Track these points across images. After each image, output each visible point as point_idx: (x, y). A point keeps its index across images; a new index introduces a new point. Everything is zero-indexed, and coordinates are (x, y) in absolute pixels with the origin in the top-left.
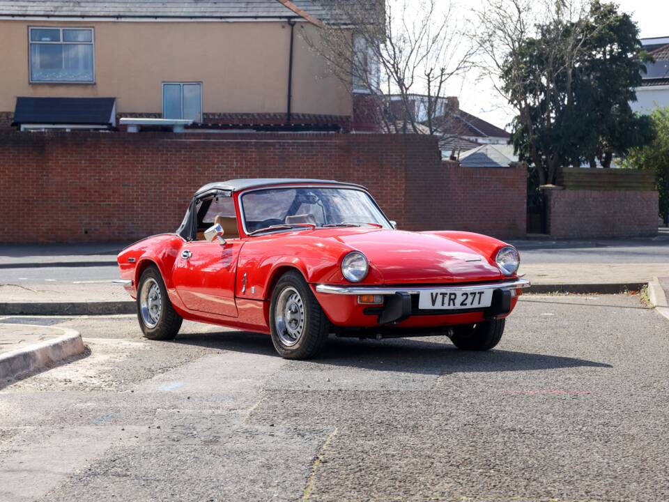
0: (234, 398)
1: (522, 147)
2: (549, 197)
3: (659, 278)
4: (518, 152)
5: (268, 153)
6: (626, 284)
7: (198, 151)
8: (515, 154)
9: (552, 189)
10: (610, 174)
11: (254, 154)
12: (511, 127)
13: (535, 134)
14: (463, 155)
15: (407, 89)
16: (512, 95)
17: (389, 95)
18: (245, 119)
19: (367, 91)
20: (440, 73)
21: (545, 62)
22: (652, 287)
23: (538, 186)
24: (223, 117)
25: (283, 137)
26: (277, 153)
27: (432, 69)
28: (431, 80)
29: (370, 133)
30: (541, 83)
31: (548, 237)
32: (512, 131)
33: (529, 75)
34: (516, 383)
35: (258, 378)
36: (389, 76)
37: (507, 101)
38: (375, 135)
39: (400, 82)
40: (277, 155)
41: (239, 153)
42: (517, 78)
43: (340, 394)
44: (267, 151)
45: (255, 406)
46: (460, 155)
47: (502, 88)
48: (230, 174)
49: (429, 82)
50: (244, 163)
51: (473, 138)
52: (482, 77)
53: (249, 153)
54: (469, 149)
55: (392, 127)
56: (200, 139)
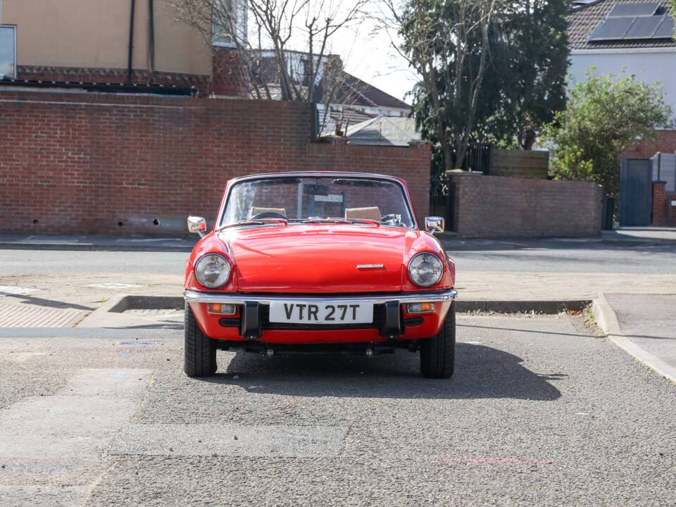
0: (67, 467)
1: (425, 121)
2: (457, 186)
3: (604, 294)
4: (421, 128)
5: (102, 121)
6: (565, 302)
7: (10, 115)
8: (417, 130)
9: (461, 175)
10: (532, 158)
11: (84, 121)
12: (412, 97)
13: (442, 106)
14: (352, 130)
15: (283, 43)
16: (413, 56)
17: (260, 50)
18: (72, 75)
19: (232, 44)
20: (324, 25)
21: (455, 15)
22: (599, 308)
23: (444, 170)
24: (43, 71)
25: (122, 100)
26: (114, 120)
27: (314, 20)
28: (313, 32)
29: (236, 98)
30: (450, 41)
31: (455, 236)
32: (414, 100)
33: (436, 32)
34: (451, 446)
35: (100, 435)
36: (260, 26)
37: (408, 63)
38: (242, 100)
39: (275, 35)
40: (113, 123)
41: (65, 119)
42: (421, 34)
43: (215, 462)
44: (102, 117)
45: (98, 480)
46: (349, 128)
47: (402, 47)
48: (53, 145)
49: (312, 35)
50: (71, 131)
51: (359, 108)
52: (376, 31)
53: (78, 120)
54: (360, 122)
55: (262, 91)
56: (14, 99)
